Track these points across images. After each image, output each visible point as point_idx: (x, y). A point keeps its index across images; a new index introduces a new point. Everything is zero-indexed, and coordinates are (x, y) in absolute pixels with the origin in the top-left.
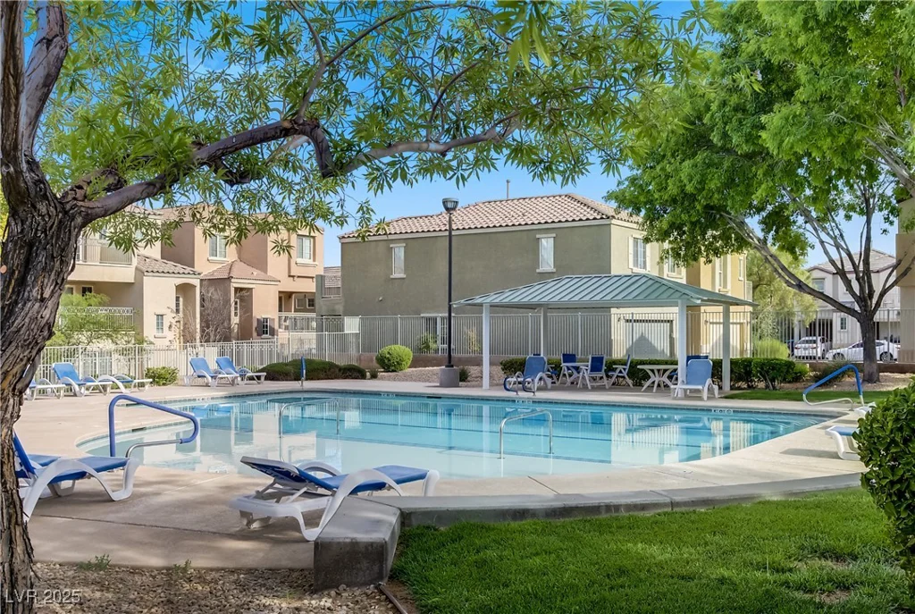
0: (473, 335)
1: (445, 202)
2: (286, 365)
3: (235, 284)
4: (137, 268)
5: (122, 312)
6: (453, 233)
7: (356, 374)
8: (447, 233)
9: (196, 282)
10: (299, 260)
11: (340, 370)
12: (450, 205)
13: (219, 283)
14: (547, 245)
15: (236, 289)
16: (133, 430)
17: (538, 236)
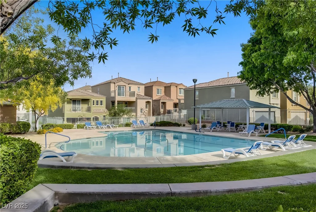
0: (214, 115)
1: (193, 80)
2: (158, 122)
3: (161, 101)
4: (136, 98)
5: (133, 108)
6: (196, 89)
7: (177, 125)
8: (194, 89)
9: (151, 101)
10: (180, 95)
11: (173, 124)
12: (195, 81)
13: (158, 101)
14: (233, 90)
15: (162, 102)
16: (87, 138)
17: (231, 88)
